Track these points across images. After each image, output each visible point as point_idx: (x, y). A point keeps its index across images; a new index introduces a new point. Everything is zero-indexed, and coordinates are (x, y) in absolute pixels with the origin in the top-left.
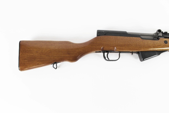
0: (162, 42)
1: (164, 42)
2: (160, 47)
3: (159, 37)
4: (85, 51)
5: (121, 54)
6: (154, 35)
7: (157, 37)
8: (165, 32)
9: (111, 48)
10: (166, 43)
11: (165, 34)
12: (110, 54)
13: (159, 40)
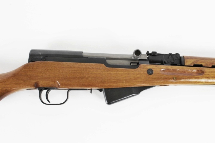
0: (144, 71)
1: (146, 72)
2: (139, 80)
3: (140, 62)
4: (7, 89)
5: (71, 92)
6: (131, 57)
7: (138, 62)
8: (152, 52)
9: (51, 83)
10: (150, 74)
11: (153, 55)
12: (52, 92)
13: (139, 69)
